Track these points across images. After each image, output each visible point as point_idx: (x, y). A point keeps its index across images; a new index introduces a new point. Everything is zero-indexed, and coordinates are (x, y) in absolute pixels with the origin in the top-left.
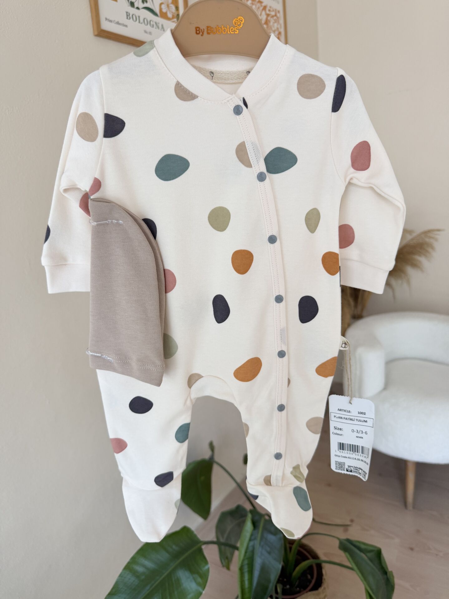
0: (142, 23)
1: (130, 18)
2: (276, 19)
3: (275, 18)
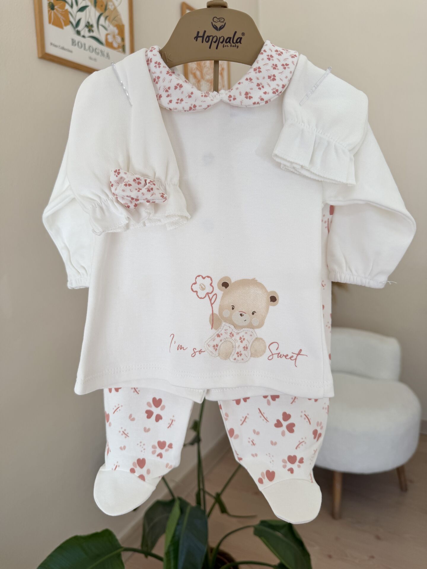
0: (87, 50)
1: (75, 45)
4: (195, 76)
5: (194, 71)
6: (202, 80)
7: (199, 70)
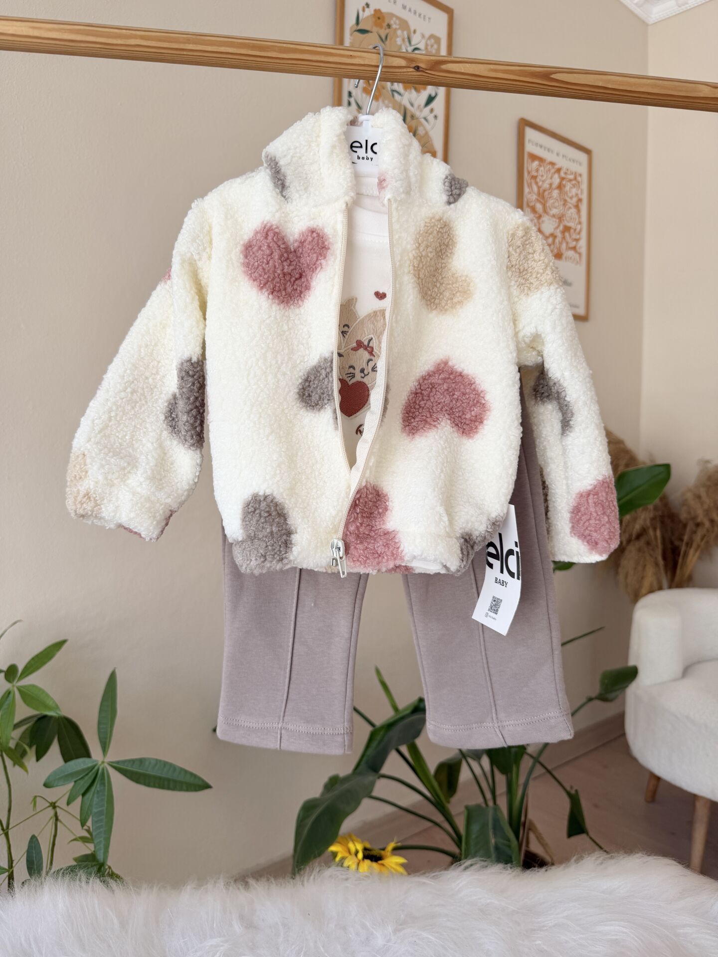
2: (575, 184)
3: (574, 182)
4: (534, 210)
5: (532, 204)
6: (545, 215)
7: (540, 202)
